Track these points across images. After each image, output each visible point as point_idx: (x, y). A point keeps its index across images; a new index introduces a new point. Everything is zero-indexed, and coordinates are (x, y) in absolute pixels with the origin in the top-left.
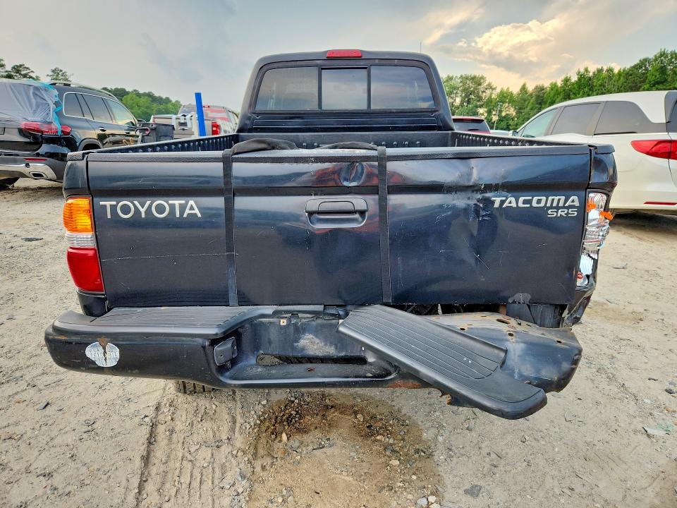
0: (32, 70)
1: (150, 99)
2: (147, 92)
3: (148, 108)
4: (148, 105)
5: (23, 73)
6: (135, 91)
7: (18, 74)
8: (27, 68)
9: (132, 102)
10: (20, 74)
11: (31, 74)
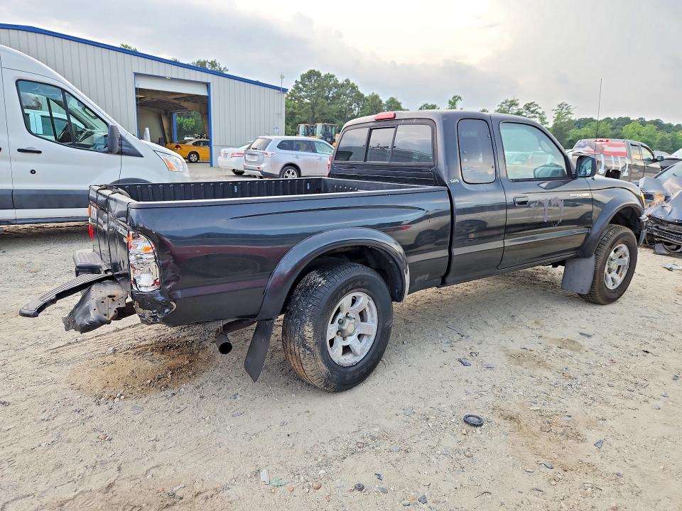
0: (540, 106)
1: (656, 127)
2: (654, 119)
3: (650, 136)
4: (652, 133)
5: (532, 109)
6: (641, 119)
7: (527, 111)
8: (537, 105)
9: (633, 130)
10: (529, 111)
11: (538, 110)
